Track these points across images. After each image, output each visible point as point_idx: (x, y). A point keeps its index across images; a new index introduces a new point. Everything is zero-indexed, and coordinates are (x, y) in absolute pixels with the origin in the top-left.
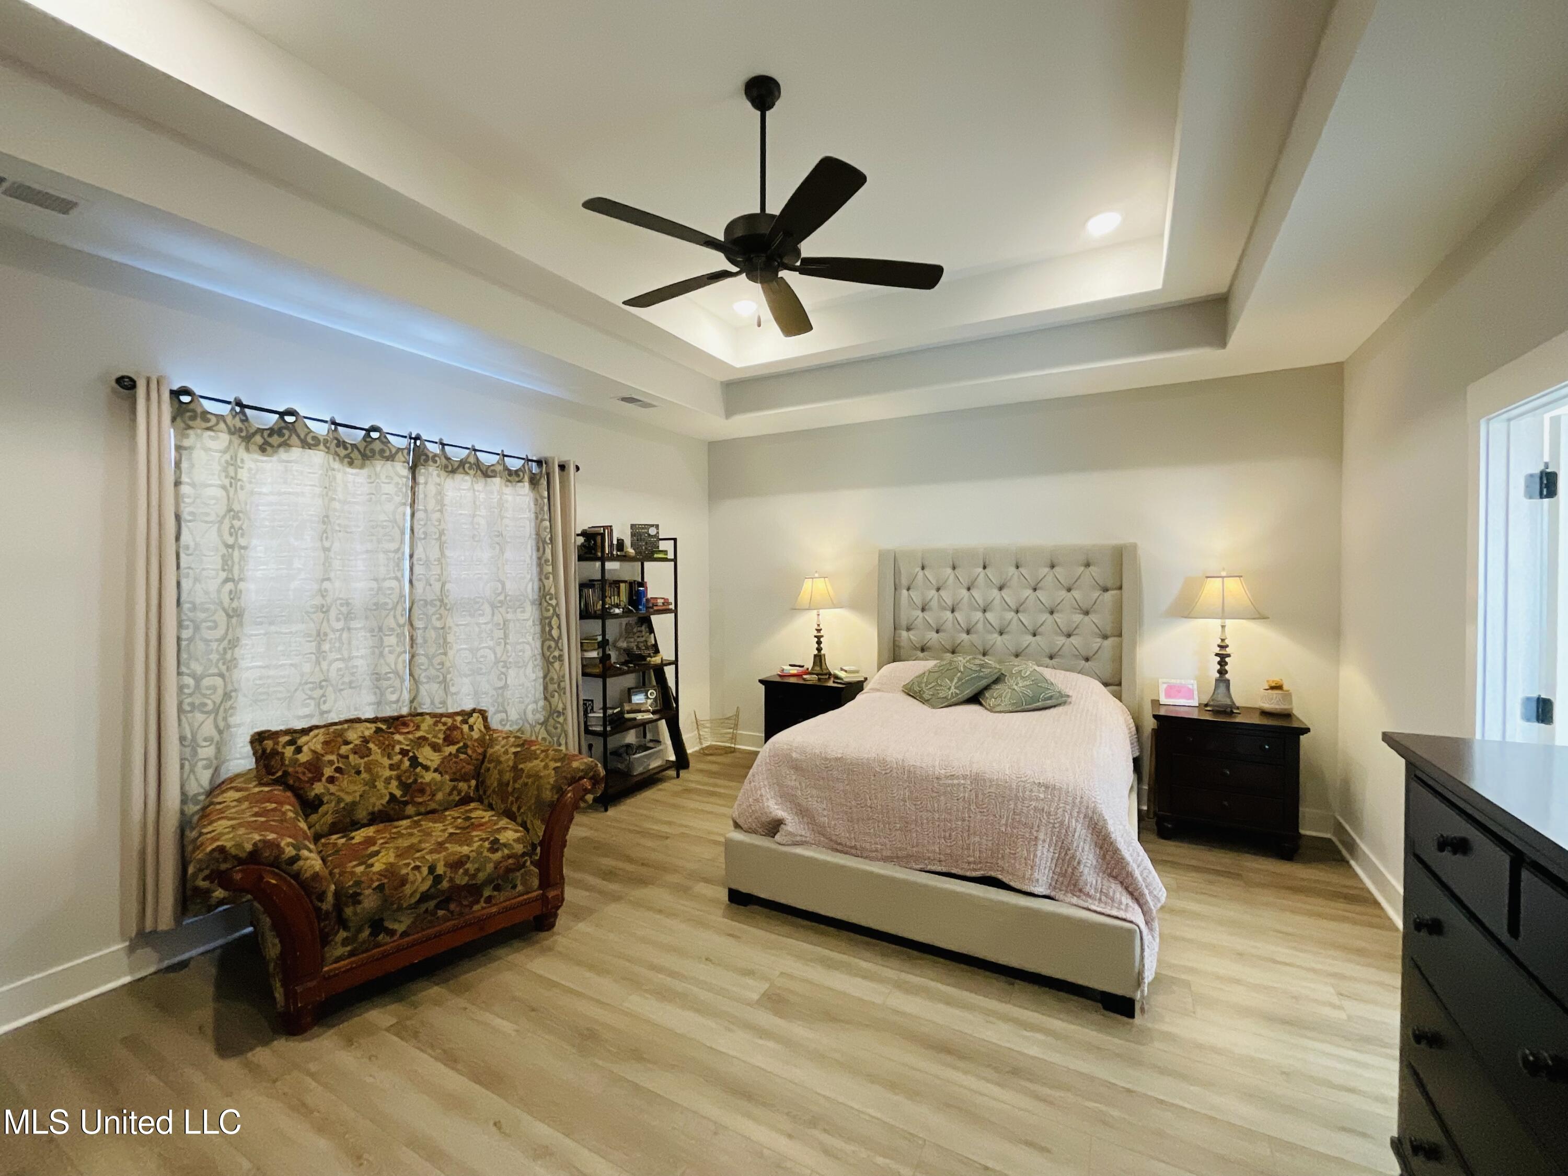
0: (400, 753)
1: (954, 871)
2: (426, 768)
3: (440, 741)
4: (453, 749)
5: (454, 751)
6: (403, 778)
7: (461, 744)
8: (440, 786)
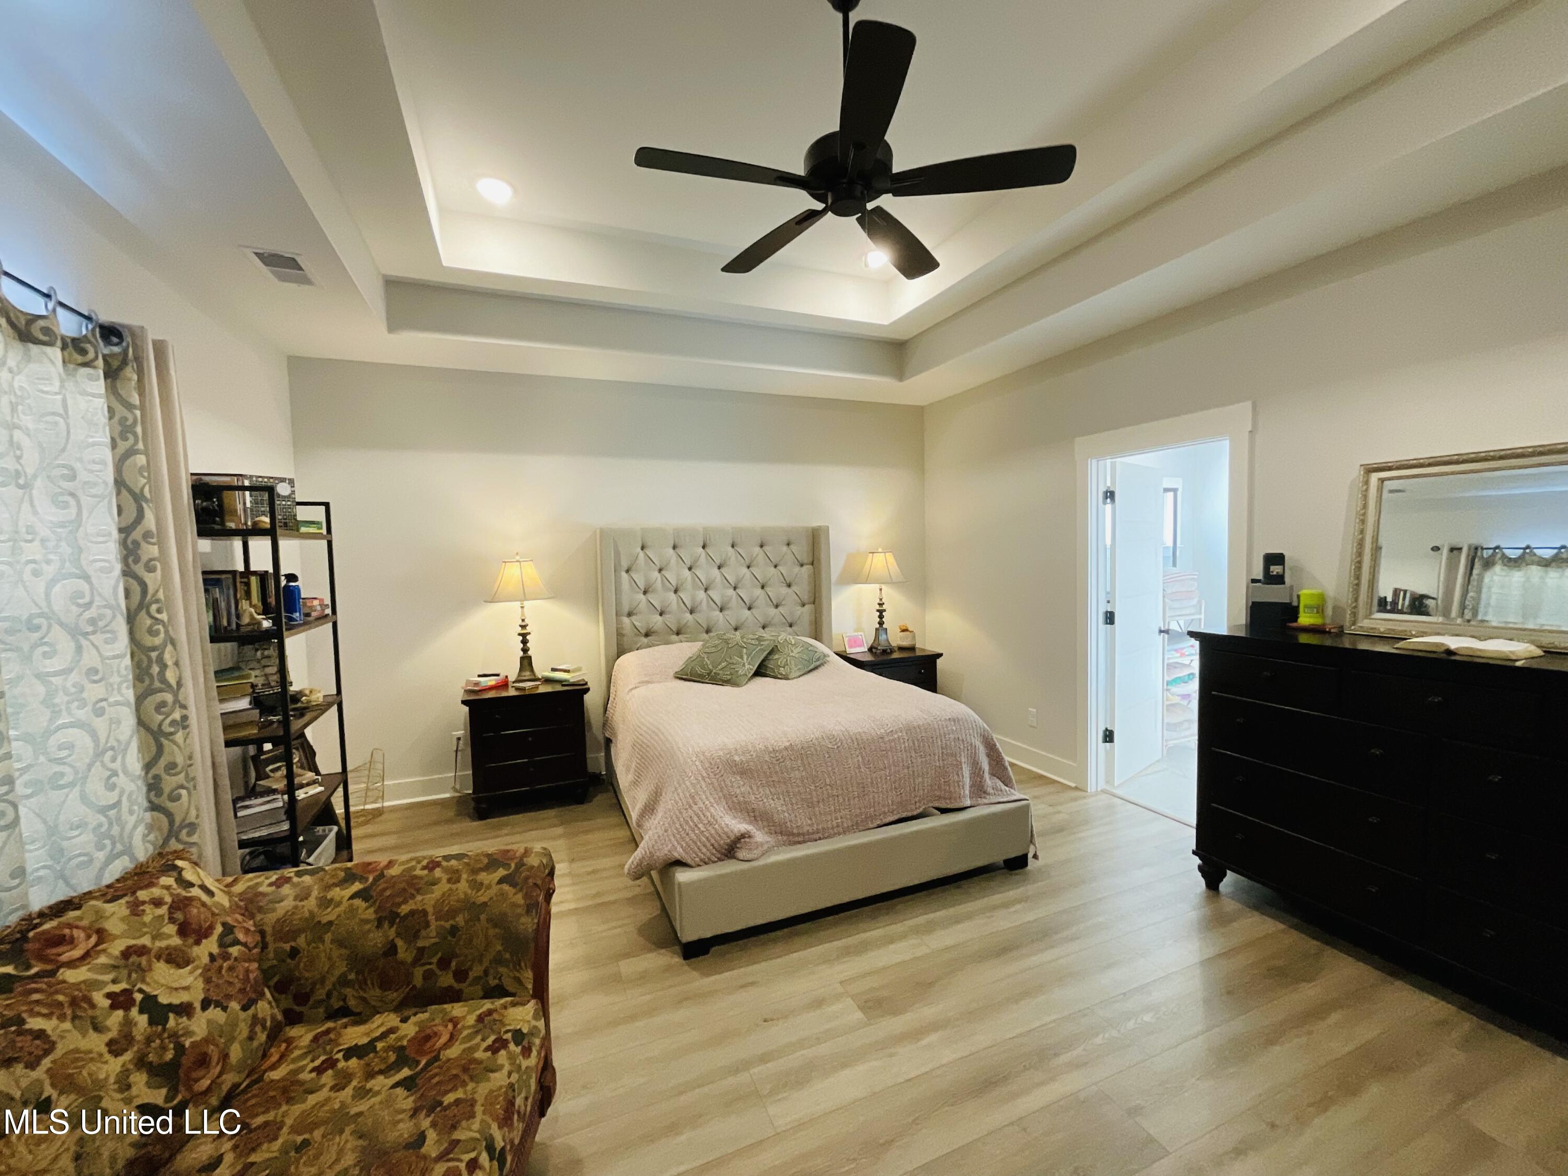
0: (113, 1007)
1: (904, 815)
2: (185, 1010)
3: (176, 941)
4: (211, 945)
5: (215, 950)
6: (151, 1057)
7: (219, 929)
8: (227, 1032)
